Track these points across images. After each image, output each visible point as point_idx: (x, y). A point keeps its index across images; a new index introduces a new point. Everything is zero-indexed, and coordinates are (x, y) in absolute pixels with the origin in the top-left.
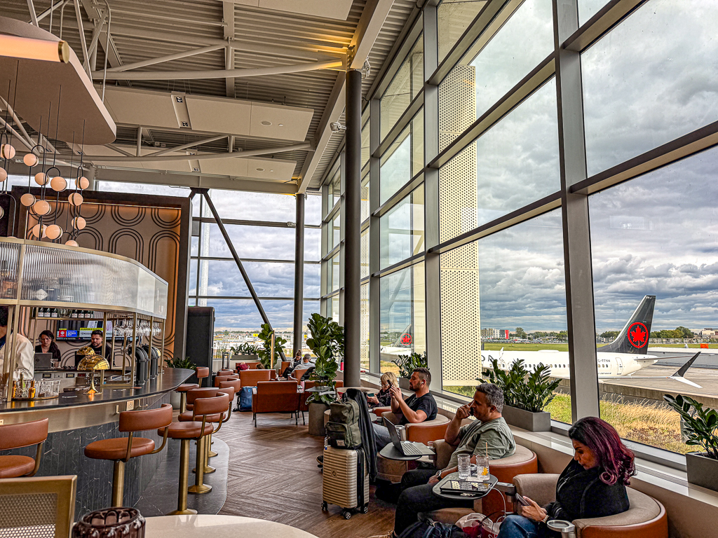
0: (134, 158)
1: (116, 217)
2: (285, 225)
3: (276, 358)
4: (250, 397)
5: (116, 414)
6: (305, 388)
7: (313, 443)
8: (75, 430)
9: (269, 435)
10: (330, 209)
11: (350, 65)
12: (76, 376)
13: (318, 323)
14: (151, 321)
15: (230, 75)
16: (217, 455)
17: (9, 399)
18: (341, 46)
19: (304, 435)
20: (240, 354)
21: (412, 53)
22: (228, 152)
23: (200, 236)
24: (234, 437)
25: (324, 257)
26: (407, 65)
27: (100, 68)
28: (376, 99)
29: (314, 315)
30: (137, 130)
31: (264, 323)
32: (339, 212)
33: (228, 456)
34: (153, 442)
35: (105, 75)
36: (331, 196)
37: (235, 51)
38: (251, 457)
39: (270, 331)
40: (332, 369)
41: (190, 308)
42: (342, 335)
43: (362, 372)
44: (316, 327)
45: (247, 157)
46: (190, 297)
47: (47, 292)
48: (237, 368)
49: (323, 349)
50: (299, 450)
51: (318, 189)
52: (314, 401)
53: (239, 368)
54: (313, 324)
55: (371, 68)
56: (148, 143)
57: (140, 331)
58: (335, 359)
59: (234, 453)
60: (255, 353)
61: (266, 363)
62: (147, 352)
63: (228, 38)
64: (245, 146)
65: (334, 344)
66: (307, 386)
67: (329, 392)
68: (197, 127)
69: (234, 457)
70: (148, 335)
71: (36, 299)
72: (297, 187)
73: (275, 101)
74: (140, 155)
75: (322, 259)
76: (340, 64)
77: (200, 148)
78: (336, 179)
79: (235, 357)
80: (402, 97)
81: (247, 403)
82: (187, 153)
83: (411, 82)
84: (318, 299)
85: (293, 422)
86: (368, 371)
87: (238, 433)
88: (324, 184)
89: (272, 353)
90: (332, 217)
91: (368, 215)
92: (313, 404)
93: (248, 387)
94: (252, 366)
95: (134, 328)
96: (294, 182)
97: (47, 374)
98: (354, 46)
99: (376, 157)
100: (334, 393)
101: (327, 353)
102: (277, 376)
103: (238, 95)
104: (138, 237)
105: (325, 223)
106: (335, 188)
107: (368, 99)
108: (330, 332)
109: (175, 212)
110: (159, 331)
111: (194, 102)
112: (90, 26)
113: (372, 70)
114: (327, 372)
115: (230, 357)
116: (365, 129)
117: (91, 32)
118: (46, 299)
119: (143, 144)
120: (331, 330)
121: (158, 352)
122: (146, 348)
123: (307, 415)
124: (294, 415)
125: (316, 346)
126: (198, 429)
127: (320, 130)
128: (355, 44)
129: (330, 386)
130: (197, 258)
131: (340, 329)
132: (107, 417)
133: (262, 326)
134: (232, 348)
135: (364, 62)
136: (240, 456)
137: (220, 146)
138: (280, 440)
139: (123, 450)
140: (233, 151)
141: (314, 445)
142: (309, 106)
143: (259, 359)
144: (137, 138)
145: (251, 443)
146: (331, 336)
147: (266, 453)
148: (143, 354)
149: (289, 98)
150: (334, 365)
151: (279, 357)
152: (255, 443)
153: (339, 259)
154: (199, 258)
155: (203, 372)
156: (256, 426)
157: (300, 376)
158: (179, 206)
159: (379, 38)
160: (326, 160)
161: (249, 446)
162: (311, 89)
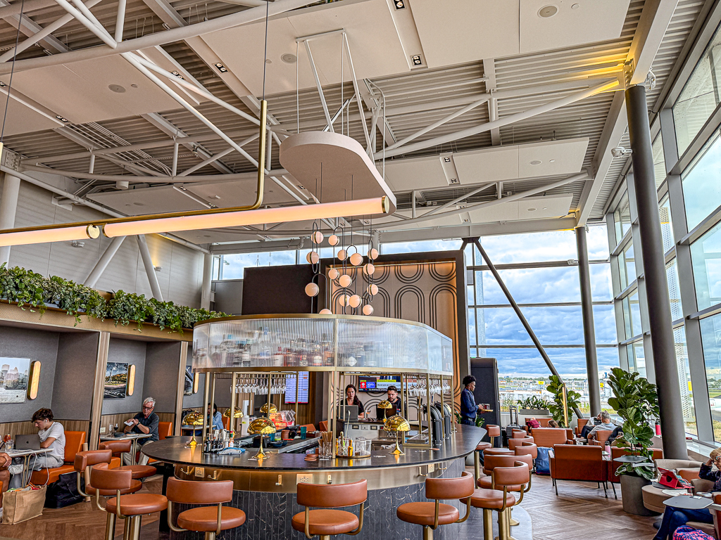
0: (410, 221)
1: (399, 276)
2: (565, 264)
3: (570, 414)
4: (547, 459)
5: (419, 475)
6: (613, 457)
7: (631, 523)
8: (386, 490)
9: (573, 507)
10: (619, 239)
11: (629, 82)
12: (379, 428)
13: (620, 378)
14: (441, 379)
15: (494, 126)
16: (518, 524)
17: (334, 457)
18: (615, 64)
19: (619, 512)
20: (528, 408)
21: (710, 47)
22: (497, 198)
23: (474, 284)
24: (534, 504)
25: (618, 296)
26: (706, 61)
27: (379, 149)
28: (667, 108)
29: (614, 370)
30: (411, 194)
31: (552, 375)
32: (632, 241)
33: (530, 527)
34: (457, 510)
35: (384, 154)
36: (618, 224)
37: (498, 100)
38: (558, 532)
39: (559, 383)
40: (646, 435)
41: (472, 360)
42: (654, 395)
43: (687, 438)
44: (618, 384)
45: (518, 200)
46: (471, 347)
47: (356, 358)
48: (527, 423)
49: (632, 411)
50: (614, 530)
51: (602, 218)
52: (626, 473)
53: (529, 424)
54: (615, 381)
55: (657, 77)
56: (422, 204)
57: (432, 390)
58: (648, 423)
59: (537, 524)
60: (545, 407)
61: (559, 420)
62: (440, 409)
63: (490, 91)
64: (514, 189)
65: (645, 405)
66: (615, 453)
67: (645, 464)
68: (465, 181)
69: (538, 530)
70: (439, 393)
71: (348, 366)
72: (575, 220)
73: (544, 138)
74: (415, 216)
75: (615, 299)
76: (616, 83)
77: (468, 200)
78: (622, 205)
79: (524, 411)
80: (704, 98)
81: (544, 465)
82: (458, 207)
83: (714, 79)
84: (615, 346)
85: (602, 494)
86: (696, 438)
87: (538, 501)
88: (609, 210)
89: (565, 409)
90: (623, 248)
91: (673, 244)
92: (625, 476)
93: (542, 448)
94: (544, 423)
95: (427, 388)
96: (571, 215)
97: (356, 425)
98: (632, 60)
99: (675, 174)
100: (653, 465)
101: (636, 416)
102: (575, 436)
103: (504, 141)
104: (418, 292)
105: (613, 256)
106: (623, 215)
107: (655, 111)
108: (638, 390)
109: (450, 266)
110: (448, 388)
111: (461, 158)
112: (369, 115)
113: (658, 79)
114: (639, 439)
115: (519, 412)
116: (656, 143)
117: (370, 119)
118: (356, 365)
119: (418, 205)
120: (639, 387)
121: (449, 407)
122: (438, 406)
123: (618, 487)
124: (601, 484)
125: (621, 406)
126: (500, 500)
127: (598, 156)
128: (633, 57)
129: (645, 455)
130: (473, 306)
131: (651, 386)
132: (412, 478)
133: (550, 378)
134: (519, 402)
135: (647, 75)
136: (544, 529)
137: (489, 194)
138: (588, 515)
139: (431, 517)
140: (503, 197)
141: (633, 526)
142: (583, 135)
143: (551, 415)
144: (411, 201)
145: (555, 514)
146: (639, 395)
147: (574, 529)
148: (437, 413)
149: (558, 131)
150: (648, 430)
151: (574, 414)
152: (559, 516)
153: (639, 297)
154: (475, 307)
155: (494, 430)
156: (557, 494)
157: (604, 439)
158: (453, 259)
159: (664, 42)
160: (608, 186)
161: (554, 518)
162: (583, 116)
